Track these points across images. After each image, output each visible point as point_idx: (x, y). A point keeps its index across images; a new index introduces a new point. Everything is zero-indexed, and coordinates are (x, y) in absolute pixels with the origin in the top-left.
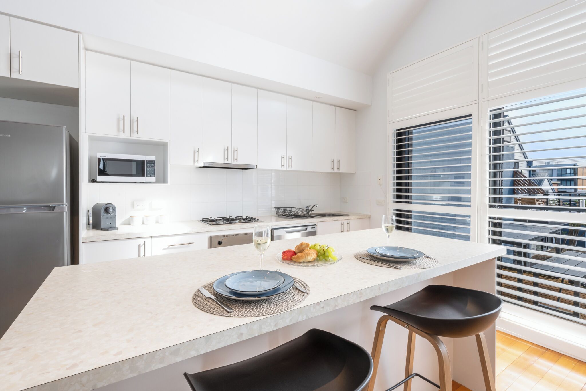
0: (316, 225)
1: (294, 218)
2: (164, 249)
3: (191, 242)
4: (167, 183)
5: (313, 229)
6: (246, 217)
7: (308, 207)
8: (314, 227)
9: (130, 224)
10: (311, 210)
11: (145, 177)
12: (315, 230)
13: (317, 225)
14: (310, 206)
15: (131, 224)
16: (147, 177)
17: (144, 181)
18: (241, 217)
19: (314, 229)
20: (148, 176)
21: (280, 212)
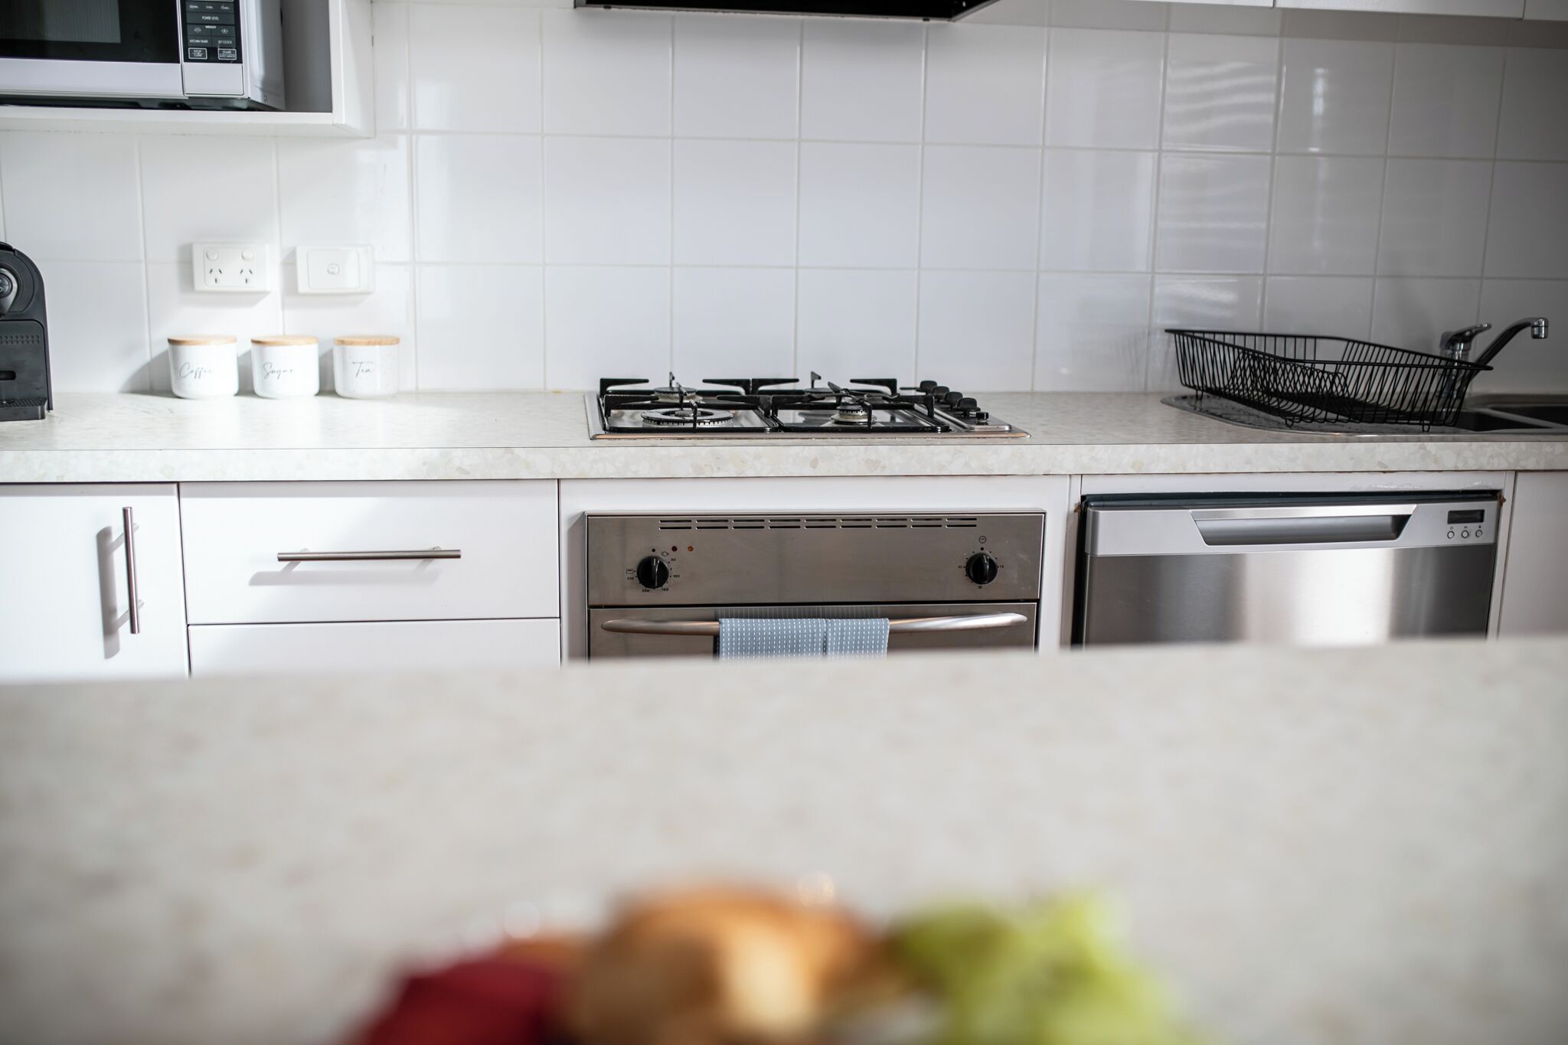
0: (1494, 495)
1: (1302, 418)
2: (259, 580)
3: (445, 546)
4: (325, 105)
5: (1458, 528)
6: (926, 386)
7: (1464, 337)
8: (1478, 517)
9: (168, 392)
10: (1482, 364)
11: (178, 61)
12: (1486, 539)
13: (1507, 495)
14: (1481, 330)
15: (176, 392)
16: (187, 60)
17: (174, 92)
18: (886, 390)
19: (1473, 527)
20: (198, 53)
21: (1221, 366)
